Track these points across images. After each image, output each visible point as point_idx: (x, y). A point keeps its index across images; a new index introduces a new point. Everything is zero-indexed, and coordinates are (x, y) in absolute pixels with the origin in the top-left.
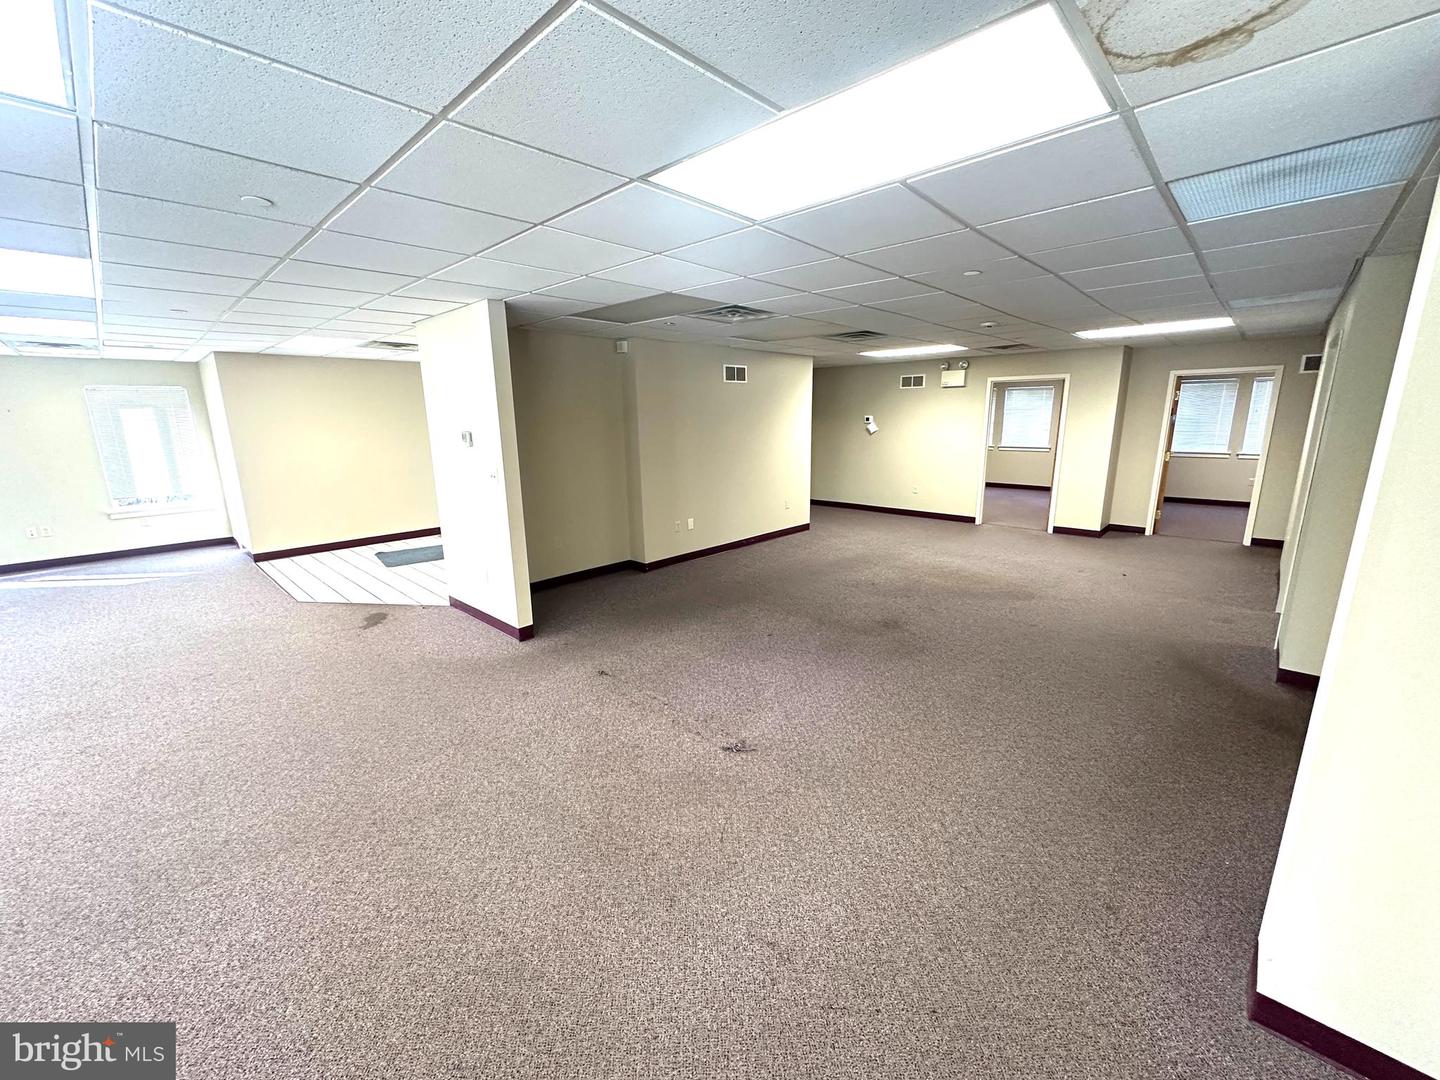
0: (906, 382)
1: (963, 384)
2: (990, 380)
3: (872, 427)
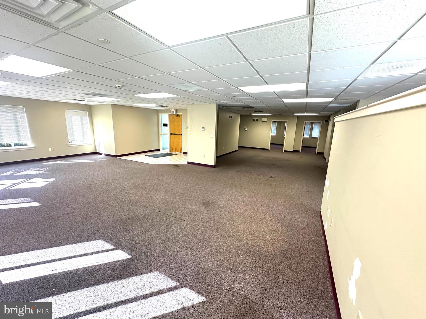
0: (254, 120)
1: (267, 121)
2: (272, 121)
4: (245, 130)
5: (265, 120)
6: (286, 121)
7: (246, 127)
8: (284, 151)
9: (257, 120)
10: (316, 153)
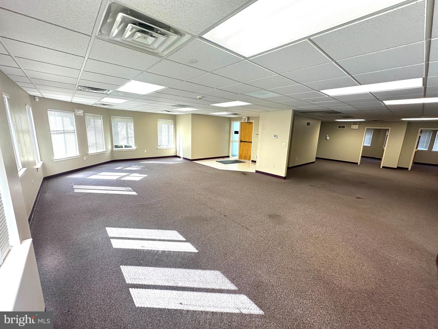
0: (340, 127)
1: (358, 128)
2: (366, 128)
4: (327, 139)
5: (356, 127)
6: (388, 128)
7: (328, 135)
8: (381, 167)
9: (344, 127)
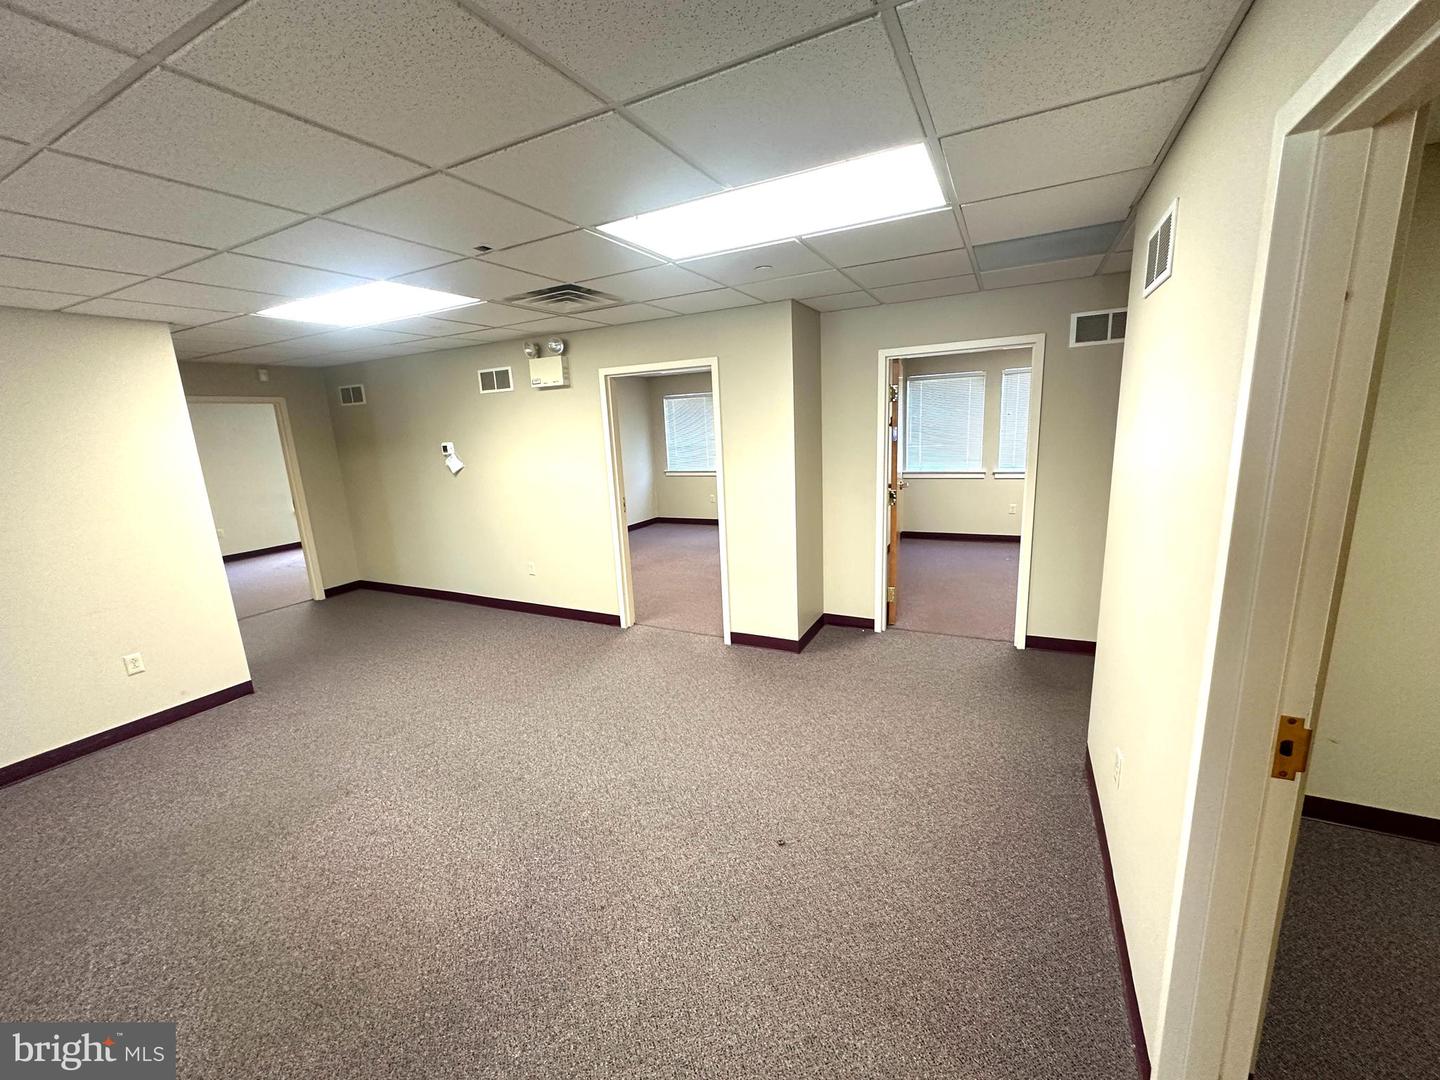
0: (487, 381)
1: (561, 382)
2: (603, 372)
3: (454, 463)
7: (450, 446)
8: (728, 640)
10: (1020, 644)
